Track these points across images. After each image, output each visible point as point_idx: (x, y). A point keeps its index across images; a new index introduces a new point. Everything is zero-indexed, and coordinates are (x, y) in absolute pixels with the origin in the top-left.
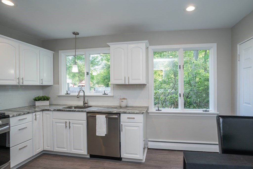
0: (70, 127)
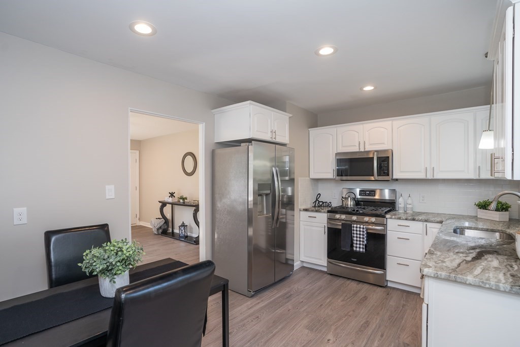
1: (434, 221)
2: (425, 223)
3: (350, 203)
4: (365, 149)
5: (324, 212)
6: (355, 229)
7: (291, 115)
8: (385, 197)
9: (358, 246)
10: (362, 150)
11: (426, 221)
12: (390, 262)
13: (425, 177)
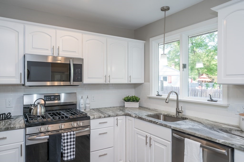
0: (150, 145)
1: (121, 115)
3: (41, 110)
5: (20, 128)
9: (69, 154)
11: (117, 116)
13: (105, 82)
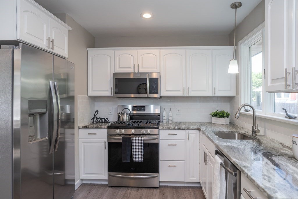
0: (206, 163)
1: (193, 129)
2: (187, 131)
3: (126, 118)
4: (139, 70)
5: (104, 128)
6: (134, 141)
7: (71, 29)
8: (151, 111)
9: (137, 156)
10: (136, 71)
11: (188, 129)
12: (163, 165)
13: (183, 95)
